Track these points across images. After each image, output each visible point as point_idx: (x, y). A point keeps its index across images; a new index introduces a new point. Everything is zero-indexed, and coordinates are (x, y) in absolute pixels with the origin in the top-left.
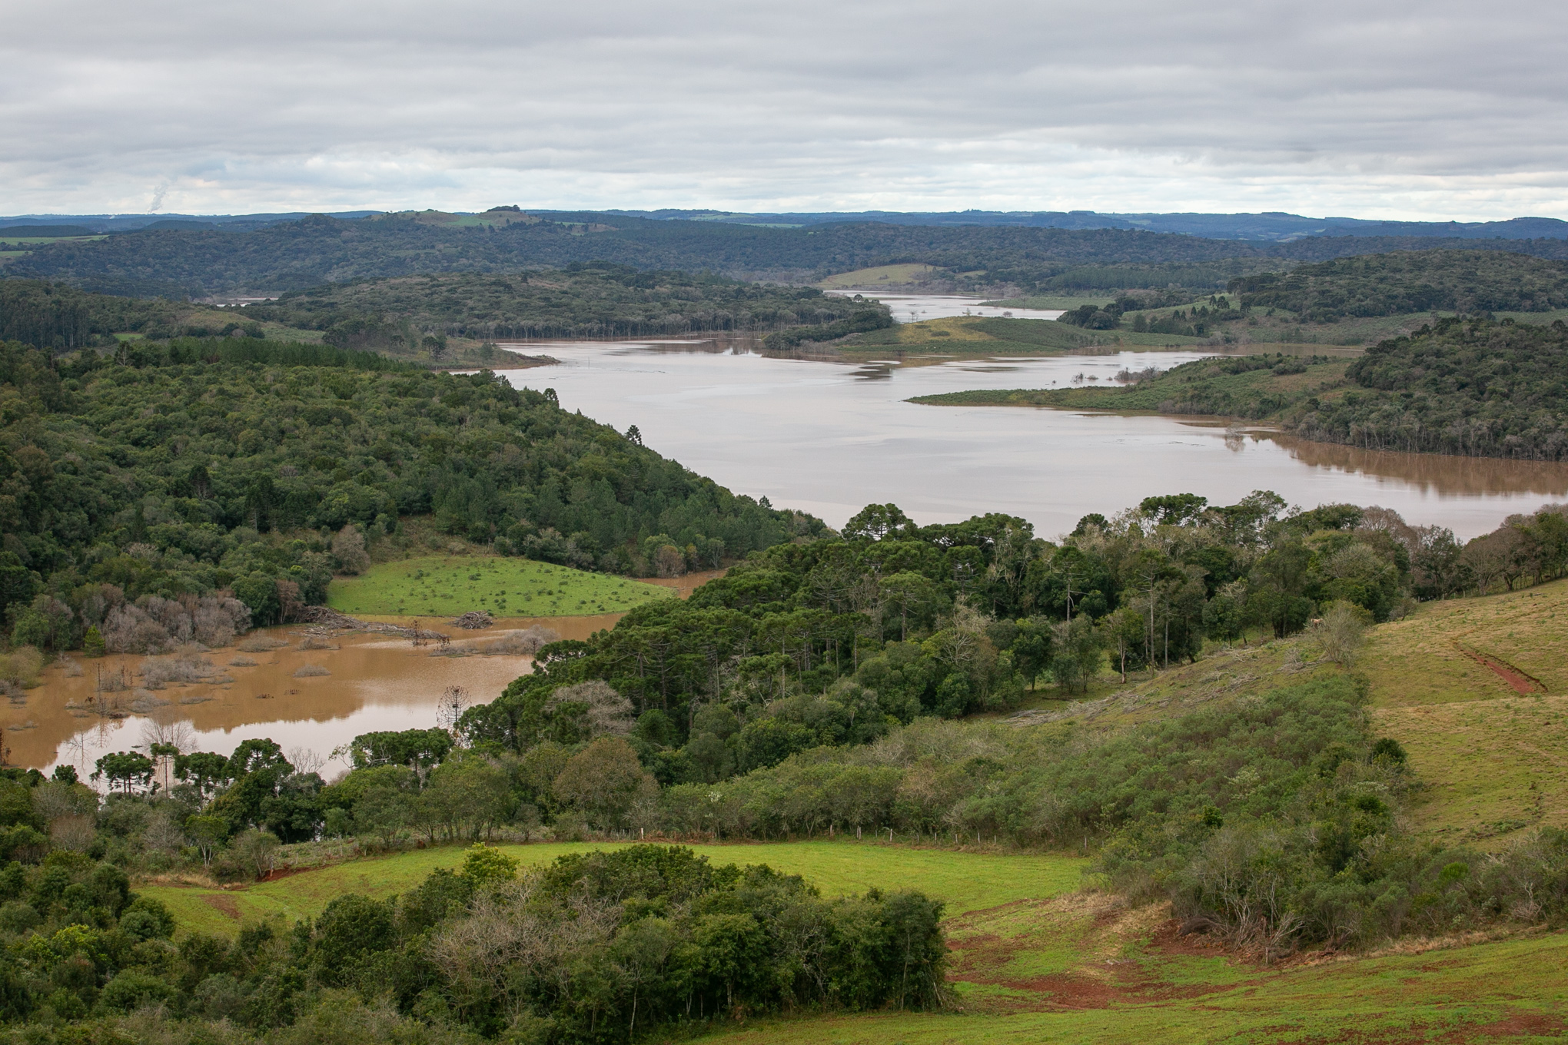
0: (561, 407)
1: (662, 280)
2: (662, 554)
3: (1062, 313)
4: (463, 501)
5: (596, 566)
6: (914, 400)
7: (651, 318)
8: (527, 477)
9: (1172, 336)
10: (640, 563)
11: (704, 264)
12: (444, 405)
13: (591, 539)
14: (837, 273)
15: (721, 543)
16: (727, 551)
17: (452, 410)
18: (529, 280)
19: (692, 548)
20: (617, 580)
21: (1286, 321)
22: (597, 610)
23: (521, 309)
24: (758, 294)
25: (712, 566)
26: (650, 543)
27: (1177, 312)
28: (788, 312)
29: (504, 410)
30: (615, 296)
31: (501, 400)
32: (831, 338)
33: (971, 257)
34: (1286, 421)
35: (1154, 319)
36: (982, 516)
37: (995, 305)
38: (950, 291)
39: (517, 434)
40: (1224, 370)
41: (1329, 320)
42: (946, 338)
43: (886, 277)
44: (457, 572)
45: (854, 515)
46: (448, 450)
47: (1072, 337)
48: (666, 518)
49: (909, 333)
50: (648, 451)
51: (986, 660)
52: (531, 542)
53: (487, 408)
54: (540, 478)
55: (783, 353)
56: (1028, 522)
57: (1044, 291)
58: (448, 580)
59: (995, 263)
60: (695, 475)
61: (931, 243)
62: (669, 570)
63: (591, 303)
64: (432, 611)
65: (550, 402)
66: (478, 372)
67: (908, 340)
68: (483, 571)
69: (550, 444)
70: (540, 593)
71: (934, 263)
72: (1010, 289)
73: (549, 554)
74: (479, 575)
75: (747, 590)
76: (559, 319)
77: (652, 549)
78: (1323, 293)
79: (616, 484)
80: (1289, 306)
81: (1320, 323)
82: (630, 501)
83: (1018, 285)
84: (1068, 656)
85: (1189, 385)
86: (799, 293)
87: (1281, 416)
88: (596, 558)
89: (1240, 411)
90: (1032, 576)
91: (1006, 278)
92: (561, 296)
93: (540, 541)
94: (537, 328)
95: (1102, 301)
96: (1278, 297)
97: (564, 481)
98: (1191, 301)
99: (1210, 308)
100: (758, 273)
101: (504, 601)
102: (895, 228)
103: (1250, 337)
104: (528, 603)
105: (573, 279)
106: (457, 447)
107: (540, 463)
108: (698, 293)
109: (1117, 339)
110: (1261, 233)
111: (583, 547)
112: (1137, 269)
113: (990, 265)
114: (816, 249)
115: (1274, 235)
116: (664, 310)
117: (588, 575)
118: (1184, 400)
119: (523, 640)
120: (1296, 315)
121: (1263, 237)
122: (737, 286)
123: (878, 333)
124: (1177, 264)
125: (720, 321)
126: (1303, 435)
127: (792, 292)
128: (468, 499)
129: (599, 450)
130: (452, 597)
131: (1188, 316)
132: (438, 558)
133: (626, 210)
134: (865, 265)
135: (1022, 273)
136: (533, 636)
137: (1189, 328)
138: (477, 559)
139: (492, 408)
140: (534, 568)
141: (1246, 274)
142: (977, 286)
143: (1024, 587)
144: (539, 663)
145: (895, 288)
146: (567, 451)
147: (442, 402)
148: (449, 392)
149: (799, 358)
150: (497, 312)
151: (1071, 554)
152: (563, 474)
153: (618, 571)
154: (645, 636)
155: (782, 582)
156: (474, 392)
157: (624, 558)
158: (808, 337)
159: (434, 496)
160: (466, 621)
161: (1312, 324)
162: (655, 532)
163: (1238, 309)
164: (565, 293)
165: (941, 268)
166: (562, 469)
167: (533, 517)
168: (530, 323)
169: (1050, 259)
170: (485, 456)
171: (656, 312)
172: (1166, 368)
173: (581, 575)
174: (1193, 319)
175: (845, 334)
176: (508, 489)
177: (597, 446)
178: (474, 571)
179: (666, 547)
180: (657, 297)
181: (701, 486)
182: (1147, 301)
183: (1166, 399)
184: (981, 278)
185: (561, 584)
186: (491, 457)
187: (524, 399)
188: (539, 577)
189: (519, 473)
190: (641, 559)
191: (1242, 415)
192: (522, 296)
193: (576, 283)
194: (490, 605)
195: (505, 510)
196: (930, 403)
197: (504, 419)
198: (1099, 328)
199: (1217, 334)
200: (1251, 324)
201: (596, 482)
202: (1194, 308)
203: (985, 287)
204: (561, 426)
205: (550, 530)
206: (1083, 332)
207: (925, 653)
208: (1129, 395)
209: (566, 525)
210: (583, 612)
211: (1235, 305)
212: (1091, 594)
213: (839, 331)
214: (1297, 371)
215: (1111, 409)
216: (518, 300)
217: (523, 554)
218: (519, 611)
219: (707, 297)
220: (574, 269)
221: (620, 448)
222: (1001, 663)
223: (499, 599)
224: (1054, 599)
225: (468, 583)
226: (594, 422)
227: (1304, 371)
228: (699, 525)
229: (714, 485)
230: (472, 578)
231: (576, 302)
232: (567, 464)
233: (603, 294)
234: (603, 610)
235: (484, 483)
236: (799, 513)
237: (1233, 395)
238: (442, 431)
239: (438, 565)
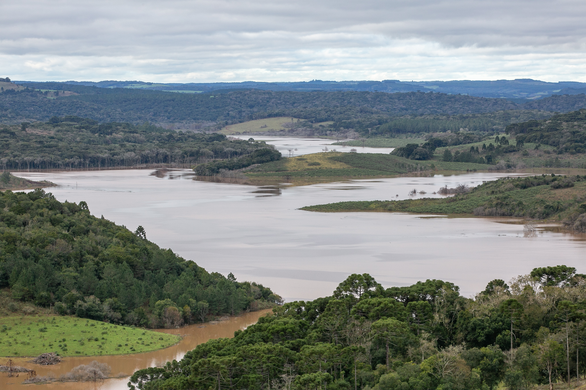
0: (91, 214)
1: (117, 129)
2: (167, 313)
3: (393, 149)
4: (32, 278)
5: (123, 321)
6: (306, 209)
7: (114, 155)
8: (72, 262)
9: (470, 164)
10: (153, 319)
11: (140, 118)
12: (12, 213)
13: (119, 303)
14: (232, 124)
15: (206, 305)
16: (210, 310)
17: (18, 217)
18: (27, 129)
19: (187, 308)
20: (140, 331)
21: (548, 153)
22: (130, 351)
23: (24, 149)
24: (183, 138)
25: (200, 320)
26: (159, 305)
27: (473, 148)
28: (206, 150)
29: (54, 216)
30: (86, 140)
31: (50, 209)
32: (240, 168)
33: (323, 112)
34: (565, 220)
35: (457, 153)
36: (424, 281)
37: (344, 144)
38: (310, 135)
39: (64, 232)
40: (517, 186)
41: (579, 152)
42: (318, 167)
43: (266, 126)
44: (30, 326)
45: (342, 282)
46: (18, 243)
47: (403, 165)
48: (169, 288)
49: (292, 164)
50: (150, 243)
51: (463, 375)
52: (80, 306)
53: (42, 215)
54: (81, 262)
55: (208, 178)
56: (455, 285)
57: (375, 134)
58: (24, 332)
59: (339, 116)
60: (182, 260)
61: (294, 103)
62: (172, 323)
63: (72, 145)
64: (16, 353)
65: (84, 210)
66: (33, 190)
67: (292, 169)
68: (48, 326)
69: (86, 239)
70: (89, 340)
71: (298, 117)
72: (351, 133)
73: (92, 313)
74: (45, 328)
75: (278, 332)
76: (51, 156)
77: (161, 309)
78: (574, 133)
79: (132, 266)
80: (550, 142)
81: (572, 153)
82: (142, 277)
83: (356, 131)
84: (517, 372)
85: (493, 196)
86: (210, 138)
87: (559, 216)
88: (123, 315)
89: (530, 214)
90: (462, 321)
91: (348, 126)
92: (50, 140)
93: (85, 304)
94: (35, 162)
95: (420, 141)
96: (542, 137)
97: (97, 264)
98: (480, 140)
99: (495, 145)
100: (177, 125)
101: (66, 346)
102: (269, 93)
103: (524, 164)
104: (82, 347)
105: (56, 129)
106: (24, 242)
107: (81, 251)
108: (142, 138)
109: (433, 167)
110: (515, 93)
111: (115, 309)
112: (438, 119)
113: (336, 117)
114: (216, 107)
115: (524, 94)
116: (123, 150)
117: (120, 327)
118: (491, 206)
119: (86, 372)
120: (555, 148)
121: (517, 96)
122: (168, 134)
123: (271, 164)
124: (465, 115)
125: (161, 157)
126: (577, 229)
127: (206, 136)
128: (35, 277)
129: (119, 243)
130: (28, 344)
131: (480, 150)
132: (16, 317)
133: (79, 81)
134: (251, 118)
135: (358, 122)
136: (92, 369)
137: (482, 158)
138: (43, 318)
139: (45, 215)
140: (83, 322)
141: (513, 121)
142: (328, 132)
143: (456, 328)
144: (132, 384)
145: (272, 133)
146: (98, 243)
147: (10, 211)
148: (14, 205)
149: (218, 181)
150: (7, 151)
151: (513, 304)
152: (97, 259)
153: (139, 325)
154: (222, 362)
155: (300, 326)
156: (32, 204)
157: (142, 315)
158: (225, 167)
159: (10, 275)
160: (42, 360)
161: (567, 155)
162: (161, 297)
163: (515, 145)
164: (52, 138)
165: (303, 120)
166: (96, 256)
167: (79, 288)
168: (31, 158)
169: (377, 113)
170: (43, 247)
171: (117, 151)
172: (475, 185)
173: (116, 327)
174: (484, 152)
175: (249, 165)
176: (60, 269)
177: (117, 240)
178: (42, 326)
179: (170, 308)
180: (114, 141)
181: (188, 267)
182: (450, 140)
183: (478, 206)
184: (331, 126)
185: (103, 333)
186: (48, 248)
187: (66, 209)
188: (88, 329)
189: (67, 259)
190: (153, 316)
191: (533, 217)
192: (23, 140)
193: (58, 131)
194: (56, 348)
195: (59, 284)
196: (317, 211)
197: (54, 222)
198: (419, 159)
199: (502, 162)
200: (524, 155)
201: (120, 265)
202: (484, 145)
203: (333, 132)
204: (93, 227)
205: (92, 297)
206: (409, 162)
207: (423, 370)
208: (452, 203)
209: (101, 293)
210: (120, 352)
211: (513, 142)
212: (503, 332)
213: (245, 163)
214: (567, 186)
215: (440, 213)
216: (21, 143)
217: (74, 313)
218: (77, 352)
219: (148, 141)
220: (55, 122)
221: (133, 242)
222: (474, 377)
223: (62, 344)
224: (478, 337)
225: (38, 334)
226: (114, 224)
227: (572, 186)
228: (190, 293)
229: (196, 266)
230: (42, 330)
231: (61, 144)
232: (99, 253)
233: (78, 139)
234: (134, 350)
235: (45, 266)
236: (254, 284)
237: (524, 203)
238: (12, 231)
239: (16, 322)
